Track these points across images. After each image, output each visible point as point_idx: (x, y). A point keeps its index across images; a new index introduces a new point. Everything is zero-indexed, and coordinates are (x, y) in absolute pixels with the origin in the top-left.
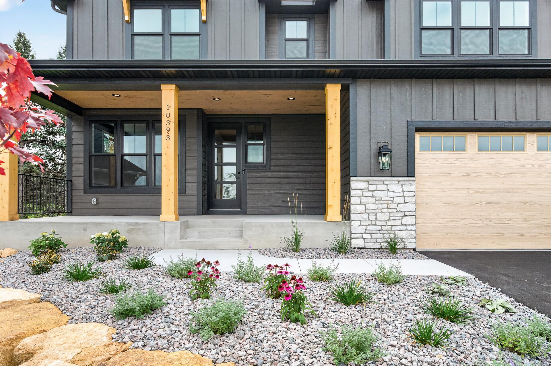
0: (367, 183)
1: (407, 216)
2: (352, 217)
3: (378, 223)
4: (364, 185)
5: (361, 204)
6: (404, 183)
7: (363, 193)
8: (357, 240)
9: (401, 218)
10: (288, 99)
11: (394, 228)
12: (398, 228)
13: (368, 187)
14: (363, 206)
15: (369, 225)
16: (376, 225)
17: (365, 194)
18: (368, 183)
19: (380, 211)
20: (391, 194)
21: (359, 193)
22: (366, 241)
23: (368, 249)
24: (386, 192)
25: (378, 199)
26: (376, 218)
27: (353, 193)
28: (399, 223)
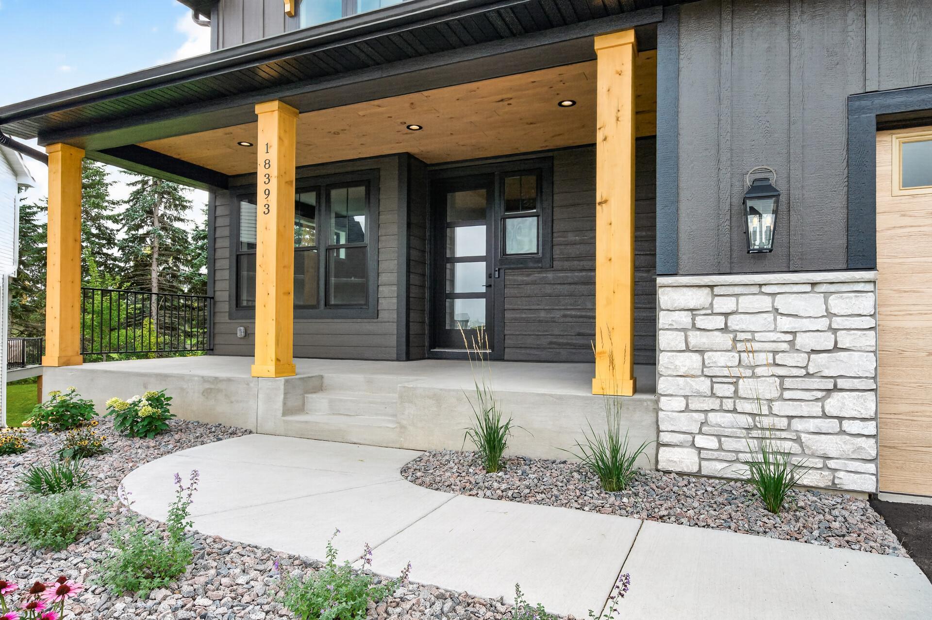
0: (708, 290)
1: (842, 390)
2: (662, 385)
3: (742, 406)
4: (698, 298)
5: (688, 350)
6: (832, 288)
7: (693, 320)
8: (676, 449)
9: (820, 394)
11: (797, 424)
12: (812, 425)
13: (711, 304)
14: (697, 357)
15: (712, 410)
16: (734, 411)
17: (701, 322)
18: (712, 291)
19: (749, 373)
20: (785, 323)
21: (685, 319)
22: (704, 454)
23: (709, 477)
24: (770, 317)
25: (741, 336)
26: (736, 392)
27: (663, 319)
28: (816, 409)
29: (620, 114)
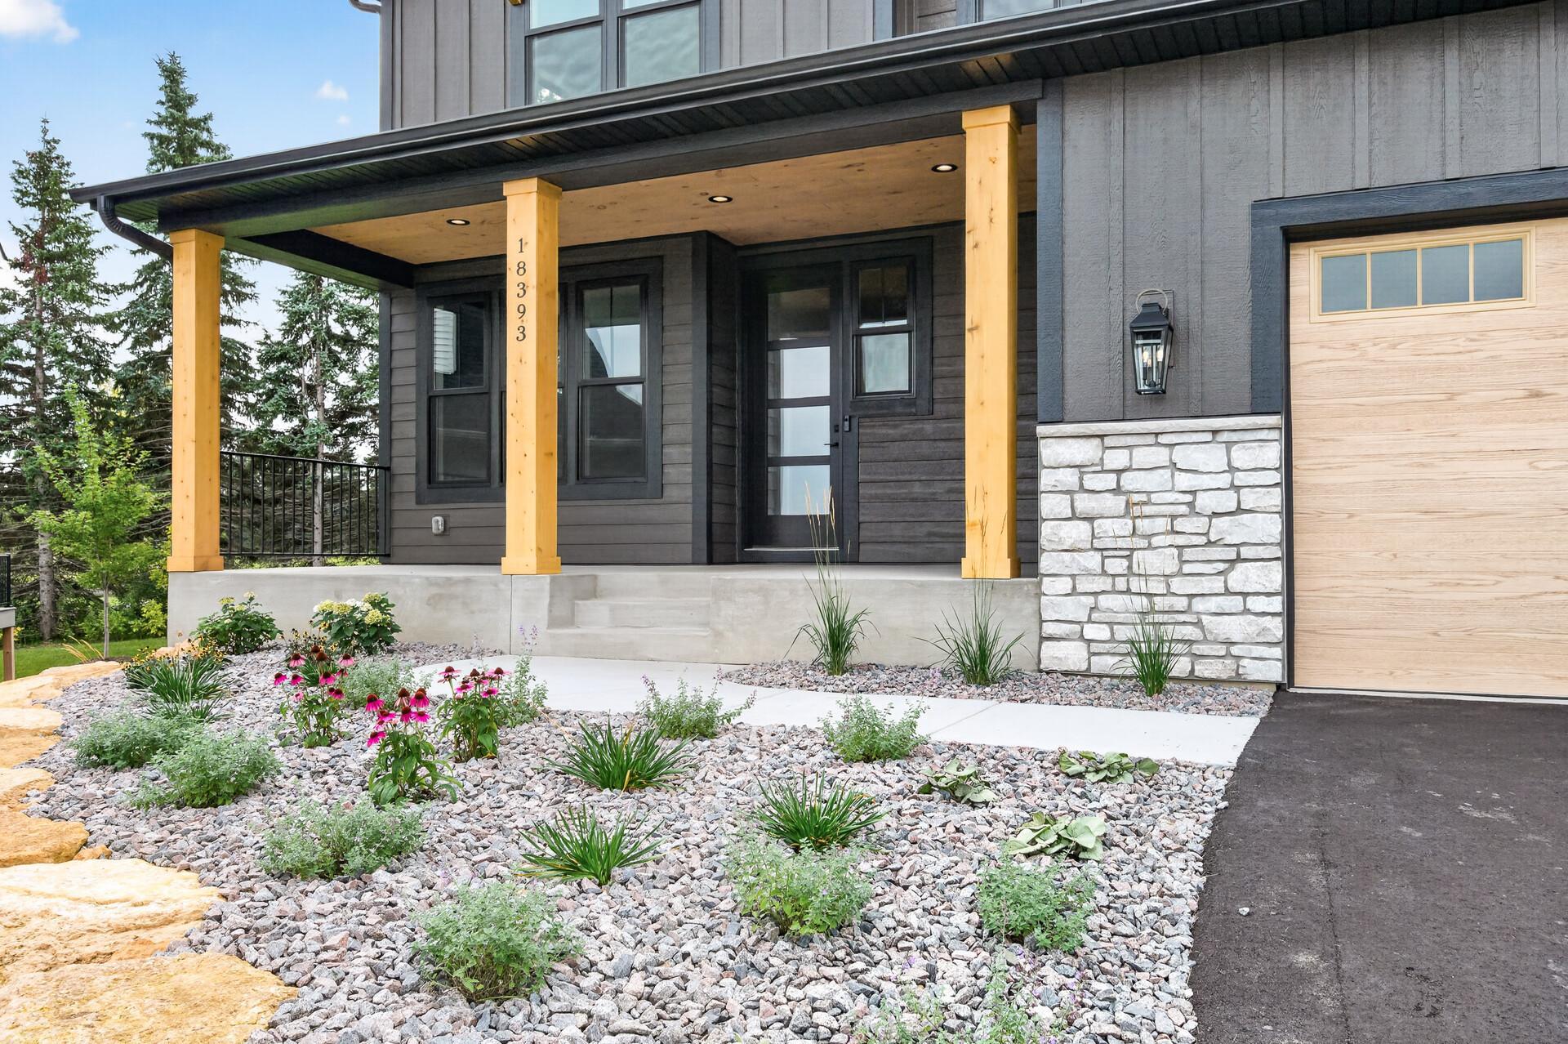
0: (1097, 441)
1: (1246, 560)
2: (1046, 563)
3: (1136, 584)
4: (1085, 451)
5: (1074, 517)
6: (1235, 437)
7: (1081, 479)
8: (1063, 643)
9: (1222, 566)
10: (935, 169)
11: (1199, 605)
12: (1213, 604)
13: (1102, 459)
14: (1084, 527)
15: (1103, 592)
16: (1128, 592)
17: (1091, 482)
18: (1102, 440)
19: (1143, 543)
20: (1184, 481)
21: (1070, 478)
22: (1095, 647)
23: (1100, 676)
24: (1168, 472)
25: (1136, 498)
26: (1130, 567)
27: (1046, 479)
28: (1217, 585)
29: (994, 213)
